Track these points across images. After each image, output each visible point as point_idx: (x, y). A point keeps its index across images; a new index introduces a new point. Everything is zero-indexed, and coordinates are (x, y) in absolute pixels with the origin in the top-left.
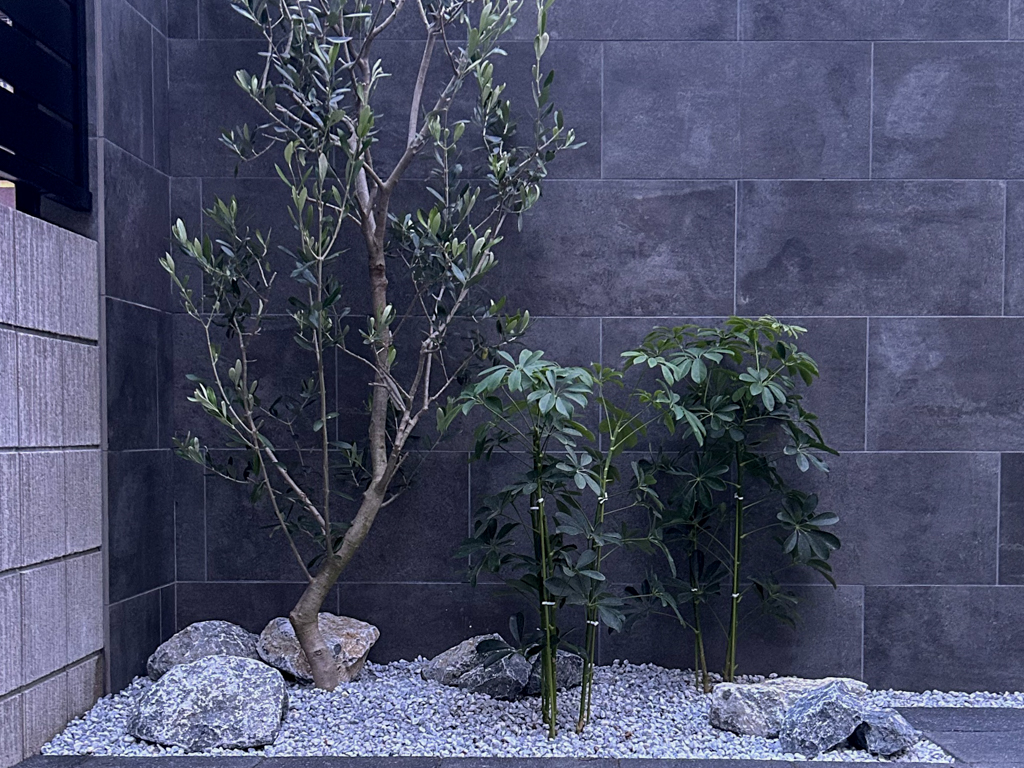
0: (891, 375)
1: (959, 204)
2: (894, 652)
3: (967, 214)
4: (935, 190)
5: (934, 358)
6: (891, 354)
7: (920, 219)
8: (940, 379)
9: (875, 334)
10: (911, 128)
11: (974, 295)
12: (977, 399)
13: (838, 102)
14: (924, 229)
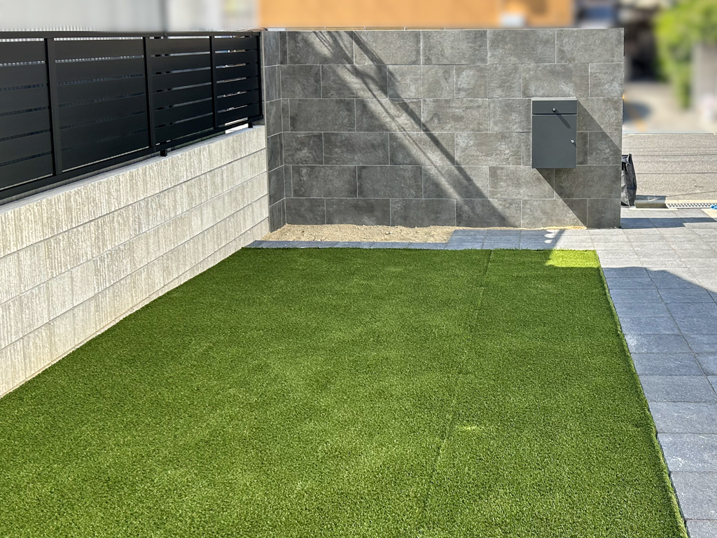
0: (461, 147)
1: (476, 104)
2: (463, 216)
3: (479, 107)
4: (471, 101)
5: (472, 142)
6: (461, 141)
7: (467, 108)
8: (473, 148)
9: (457, 137)
10: (465, 86)
11: (481, 127)
12: (482, 153)
13: (446, 79)
14: (468, 111)
